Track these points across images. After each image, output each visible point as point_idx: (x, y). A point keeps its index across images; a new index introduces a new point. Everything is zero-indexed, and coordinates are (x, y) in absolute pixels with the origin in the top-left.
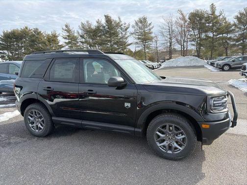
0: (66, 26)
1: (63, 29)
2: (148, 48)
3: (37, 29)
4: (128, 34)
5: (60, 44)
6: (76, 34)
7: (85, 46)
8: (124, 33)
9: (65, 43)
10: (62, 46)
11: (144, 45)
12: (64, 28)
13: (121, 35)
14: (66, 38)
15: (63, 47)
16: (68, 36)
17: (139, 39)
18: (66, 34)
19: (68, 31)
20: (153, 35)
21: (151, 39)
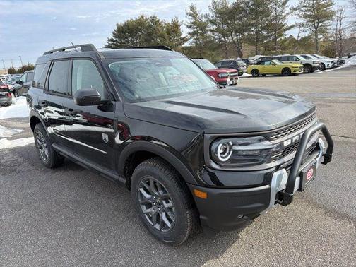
0: (192, 8)
1: (187, 14)
2: (323, 31)
3: (155, 17)
4: (287, 10)
5: (182, 36)
6: (204, 20)
7: (216, 37)
8: (279, 10)
9: (189, 34)
10: (185, 40)
11: (316, 28)
12: (189, 11)
13: (274, 14)
14: (190, 27)
15: (187, 40)
16: (194, 23)
17: (306, 16)
18: (190, 20)
19: (194, 15)
20: (334, 8)
21: (329, 16)
